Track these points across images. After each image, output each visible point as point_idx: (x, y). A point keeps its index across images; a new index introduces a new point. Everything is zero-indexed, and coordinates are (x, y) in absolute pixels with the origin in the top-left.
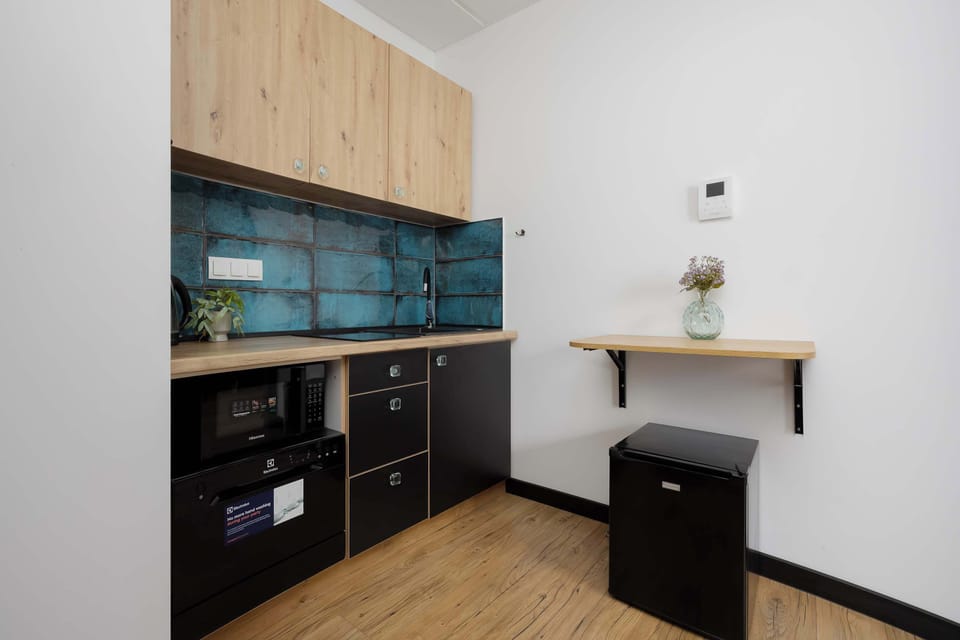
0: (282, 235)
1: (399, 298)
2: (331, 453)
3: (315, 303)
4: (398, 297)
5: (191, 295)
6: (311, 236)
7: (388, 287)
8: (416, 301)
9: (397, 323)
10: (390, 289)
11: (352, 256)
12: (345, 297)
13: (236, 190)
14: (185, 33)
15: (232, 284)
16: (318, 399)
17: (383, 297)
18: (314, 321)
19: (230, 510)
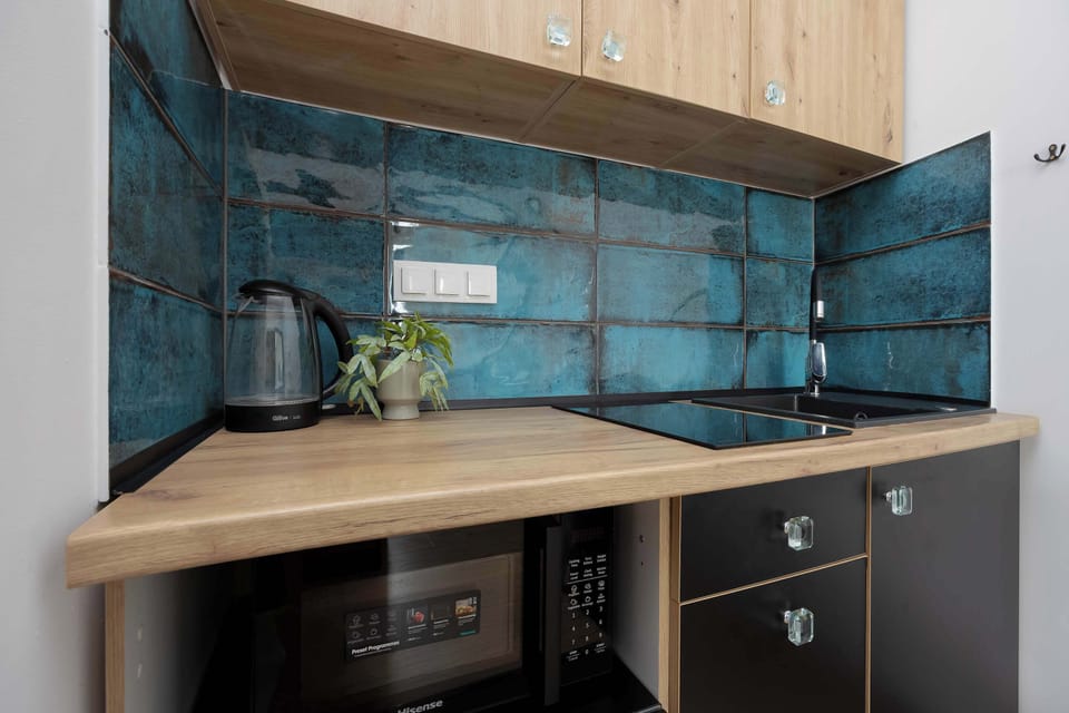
1: (751, 336)
3: (598, 344)
4: (750, 333)
5: (351, 329)
6: (590, 219)
7: (730, 314)
8: (781, 342)
9: (749, 385)
10: (736, 320)
11: (668, 256)
12: (657, 335)
13: (446, 139)
15: (438, 310)
16: (594, 598)
17: (722, 334)
18: (596, 379)
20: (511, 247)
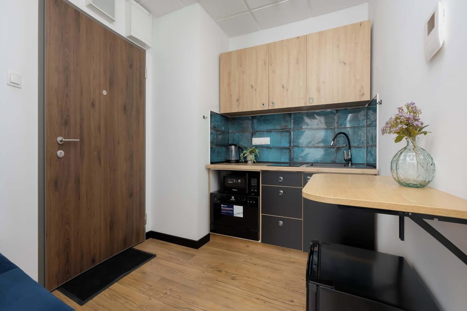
0: (278, 127)
2: (252, 202)
3: (291, 152)
4: (338, 148)
6: (290, 126)
9: (337, 162)
13: (261, 116)
14: (230, 83)
15: (260, 146)
16: (255, 184)
17: (327, 149)
18: (291, 159)
19: (222, 205)
20: (273, 133)
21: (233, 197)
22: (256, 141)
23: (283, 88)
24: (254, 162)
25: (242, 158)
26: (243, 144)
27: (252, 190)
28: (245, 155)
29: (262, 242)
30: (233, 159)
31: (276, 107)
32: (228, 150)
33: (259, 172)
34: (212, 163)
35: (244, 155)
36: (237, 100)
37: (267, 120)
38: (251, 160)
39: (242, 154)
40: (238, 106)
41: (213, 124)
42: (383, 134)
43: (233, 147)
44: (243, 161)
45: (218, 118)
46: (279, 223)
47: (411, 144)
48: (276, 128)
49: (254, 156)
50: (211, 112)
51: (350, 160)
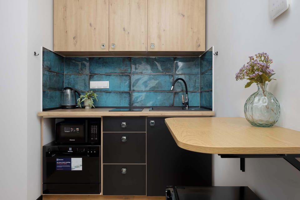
0: (118, 71)
1: (176, 93)
2: (93, 152)
3: (131, 96)
6: (129, 70)
9: (175, 105)
14: (66, 17)
15: (98, 90)
16: (95, 132)
17: (166, 93)
18: (131, 103)
19: (57, 160)
20: (112, 77)
21: (70, 149)
22: (95, 84)
23: (124, 30)
24: (92, 108)
25: (79, 103)
26: (79, 87)
27: (92, 139)
28: (83, 100)
29: (104, 194)
30: (68, 105)
31: (117, 49)
32: (63, 94)
33: (100, 118)
34: (44, 110)
35: (81, 100)
36: (74, 38)
37: (106, 63)
38: (89, 106)
39: (80, 99)
40: (75, 45)
41: (45, 63)
42: (237, 80)
43: (69, 91)
44: (81, 106)
45: (52, 56)
46: (121, 171)
47: (261, 89)
48: (116, 72)
49: (92, 101)
50: (44, 48)
51: (187, 103)
